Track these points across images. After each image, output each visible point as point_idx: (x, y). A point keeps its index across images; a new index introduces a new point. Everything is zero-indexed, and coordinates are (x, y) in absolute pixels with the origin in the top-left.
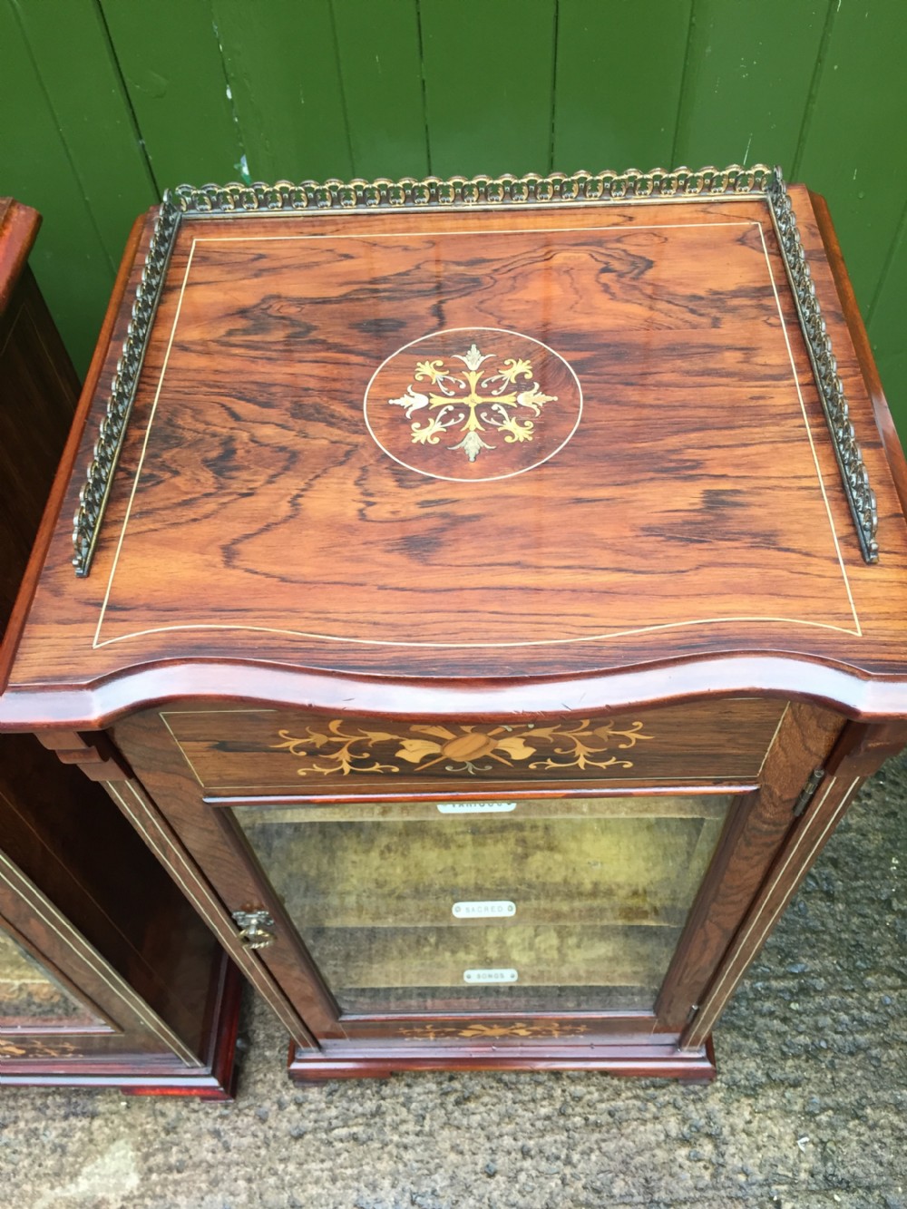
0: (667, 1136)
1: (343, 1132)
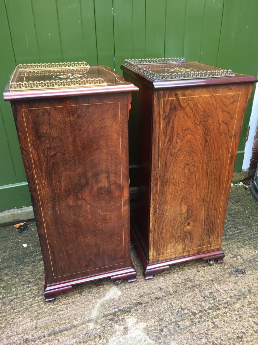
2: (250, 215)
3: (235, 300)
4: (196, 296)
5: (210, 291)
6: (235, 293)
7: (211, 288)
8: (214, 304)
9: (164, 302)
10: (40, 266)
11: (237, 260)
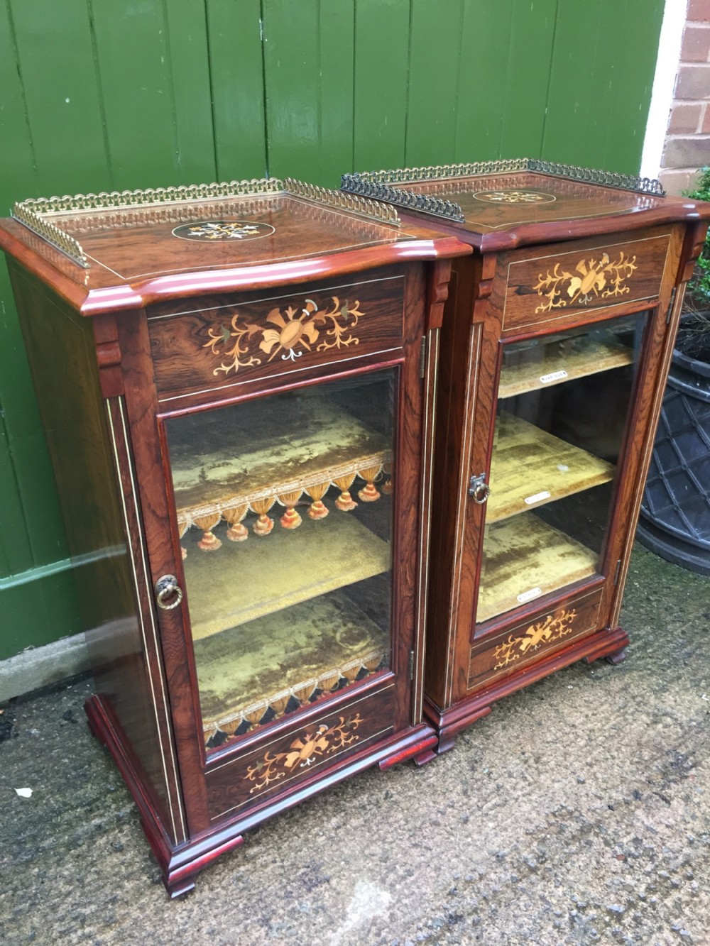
0: (647, 724)
1: (489, 805)
2: (648, 594)
3: (705, 849)
4: (602, 860)
5: (632, 835)
6: (696, 829)
7: (632, 825)
8: (656, 873)
9: (524, 897)
10: (100, 856)
11: (666, 730)
